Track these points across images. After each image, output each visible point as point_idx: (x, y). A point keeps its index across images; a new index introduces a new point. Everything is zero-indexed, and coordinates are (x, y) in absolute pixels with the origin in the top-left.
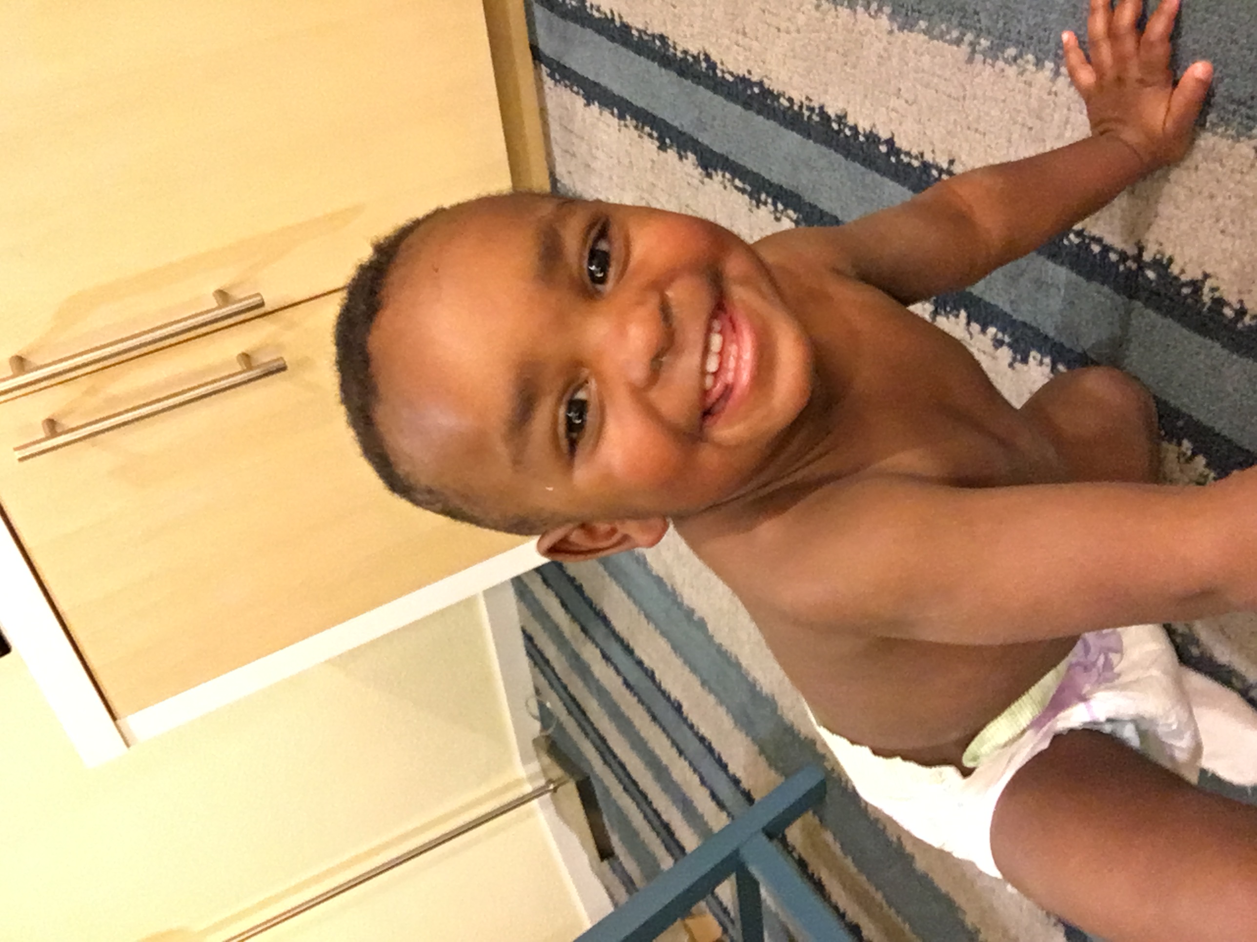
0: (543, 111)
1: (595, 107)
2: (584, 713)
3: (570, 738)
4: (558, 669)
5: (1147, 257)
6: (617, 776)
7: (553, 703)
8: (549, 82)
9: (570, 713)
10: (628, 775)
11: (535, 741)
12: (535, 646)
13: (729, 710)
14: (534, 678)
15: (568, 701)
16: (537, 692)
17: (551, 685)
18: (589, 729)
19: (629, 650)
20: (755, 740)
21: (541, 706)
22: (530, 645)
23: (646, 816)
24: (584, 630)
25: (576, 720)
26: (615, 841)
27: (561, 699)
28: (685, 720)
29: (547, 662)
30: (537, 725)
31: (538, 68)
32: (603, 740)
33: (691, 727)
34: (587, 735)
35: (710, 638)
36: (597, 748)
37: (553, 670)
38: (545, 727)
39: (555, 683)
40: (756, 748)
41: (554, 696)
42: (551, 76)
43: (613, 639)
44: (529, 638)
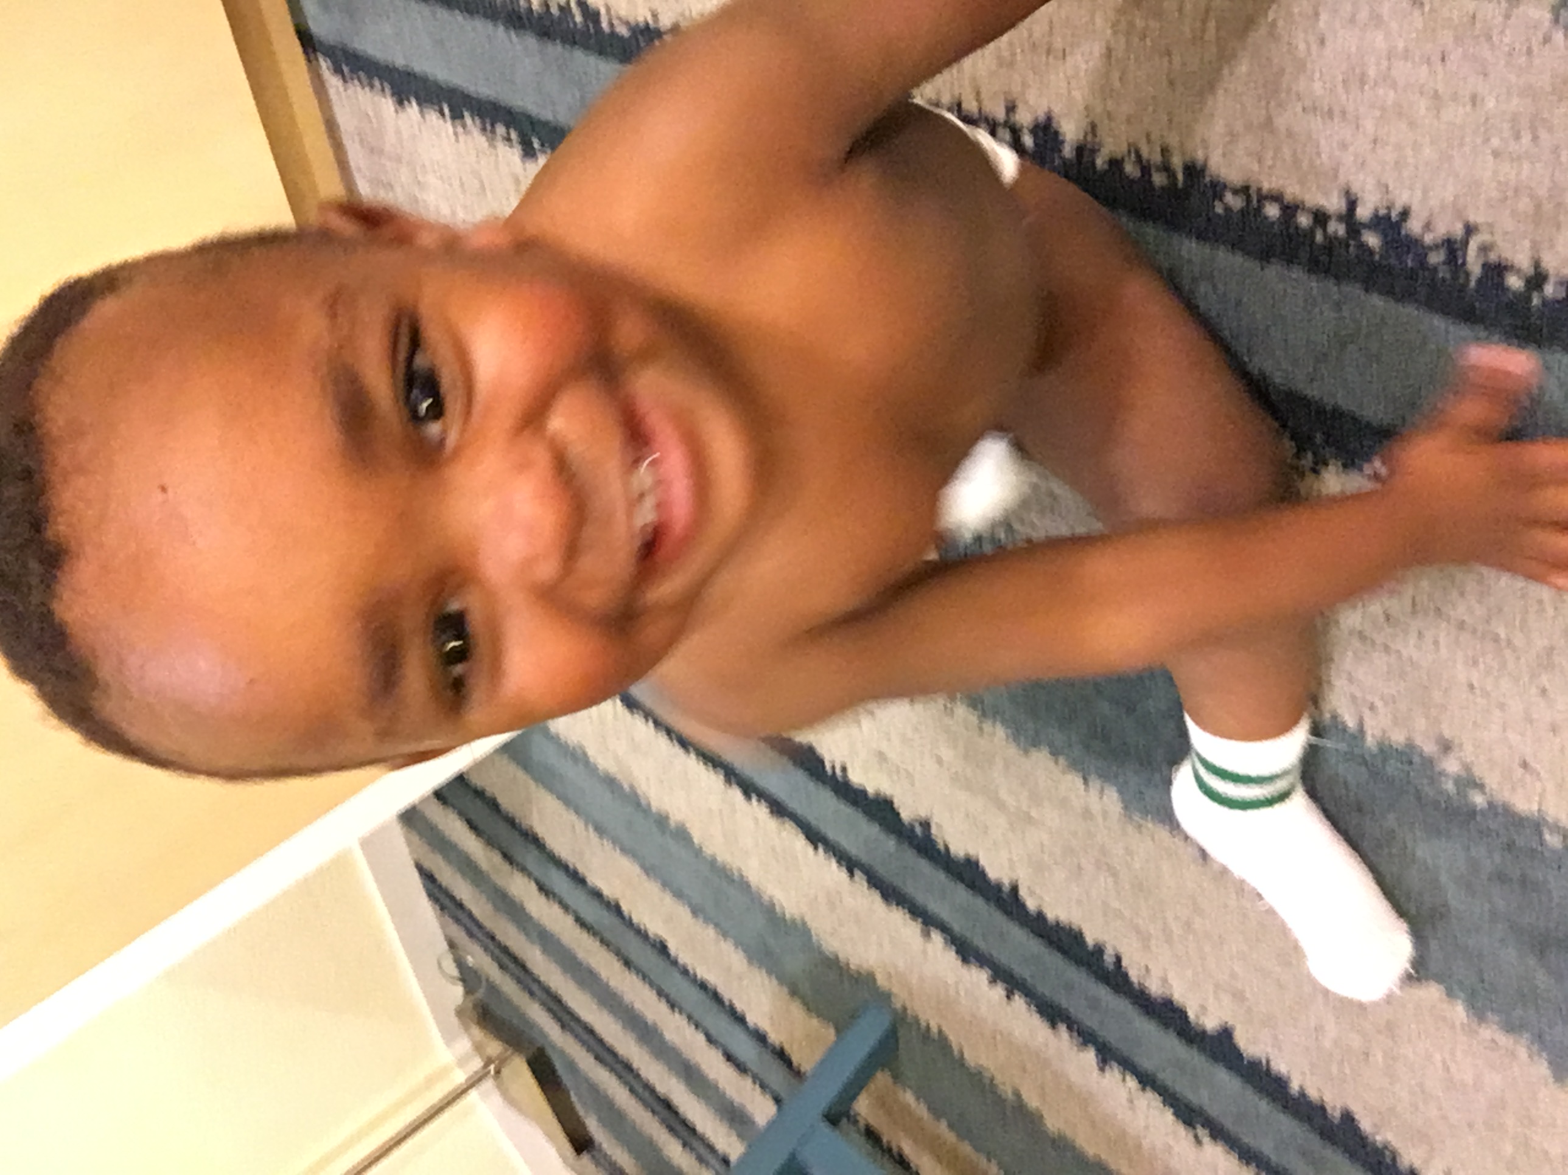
0: (331, 127)
1: (413, 109)
2: (523, 967)
3: (509, 1002)
4: (476, 912)
5: (1363, 213)
6: (584, 1043)
7: (477, 957)
8: (333, 82)
9: (502, 967)
10: (601, 1041)
11: (460, 1012)
12: (440, 887)
13: (737, 944)
14: (443, 927)
15: (497, 951)
16: (452, 945)
17: (471, 934)
18: (535, 988)
19: (577, 878)
20: (782, 979)
21: (460, 964)
22: (431, 886)
23: (632, 1091)
24: (507, 857)
25: (512, 975)
26: (593, 1126)
27: (486, 949)
28: (675, 963)
29: (460, 905)
30: (459, 990)
31: (314, 62)
32: (557, 1000)
33: (685, 972)
34: (532, 994)
35: (698, 852)
36: (550, 1010)
37: (470, 915)
38: (469, 991)
39: (475, 930)
40: (785, 990)
41: (477, 949)
42: (338, 70)
43: (551, 865)
44: (428, 878)
